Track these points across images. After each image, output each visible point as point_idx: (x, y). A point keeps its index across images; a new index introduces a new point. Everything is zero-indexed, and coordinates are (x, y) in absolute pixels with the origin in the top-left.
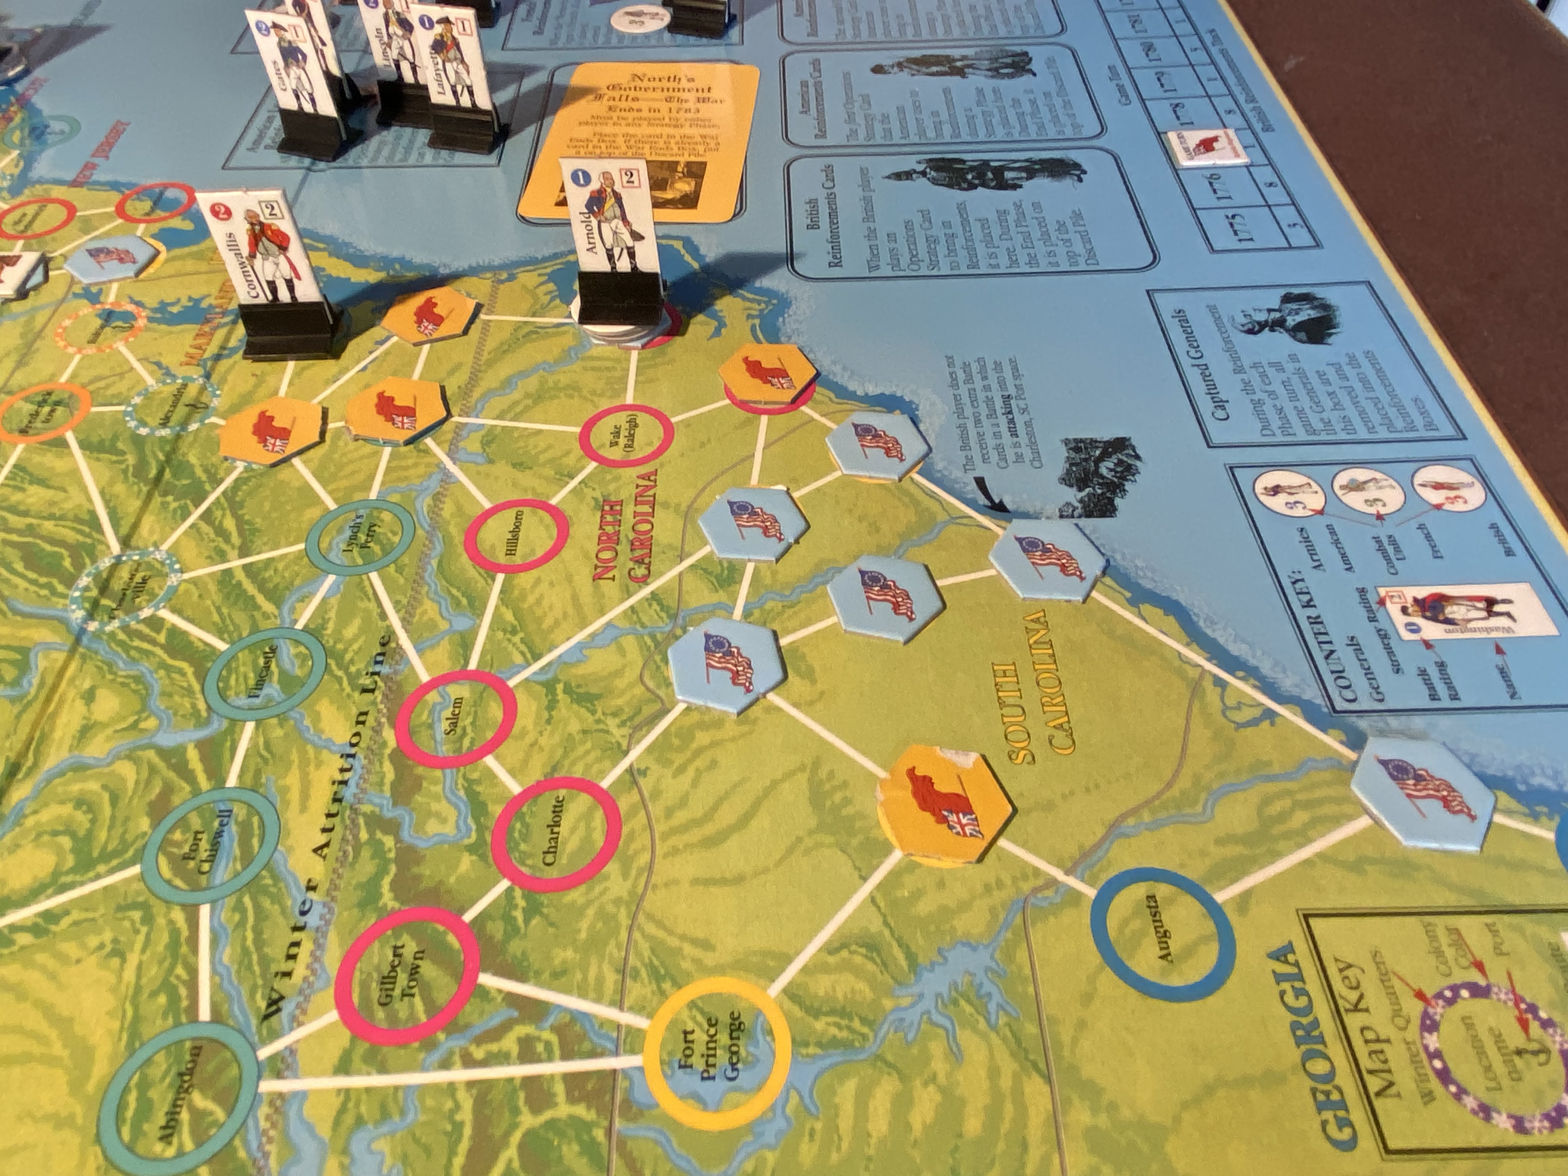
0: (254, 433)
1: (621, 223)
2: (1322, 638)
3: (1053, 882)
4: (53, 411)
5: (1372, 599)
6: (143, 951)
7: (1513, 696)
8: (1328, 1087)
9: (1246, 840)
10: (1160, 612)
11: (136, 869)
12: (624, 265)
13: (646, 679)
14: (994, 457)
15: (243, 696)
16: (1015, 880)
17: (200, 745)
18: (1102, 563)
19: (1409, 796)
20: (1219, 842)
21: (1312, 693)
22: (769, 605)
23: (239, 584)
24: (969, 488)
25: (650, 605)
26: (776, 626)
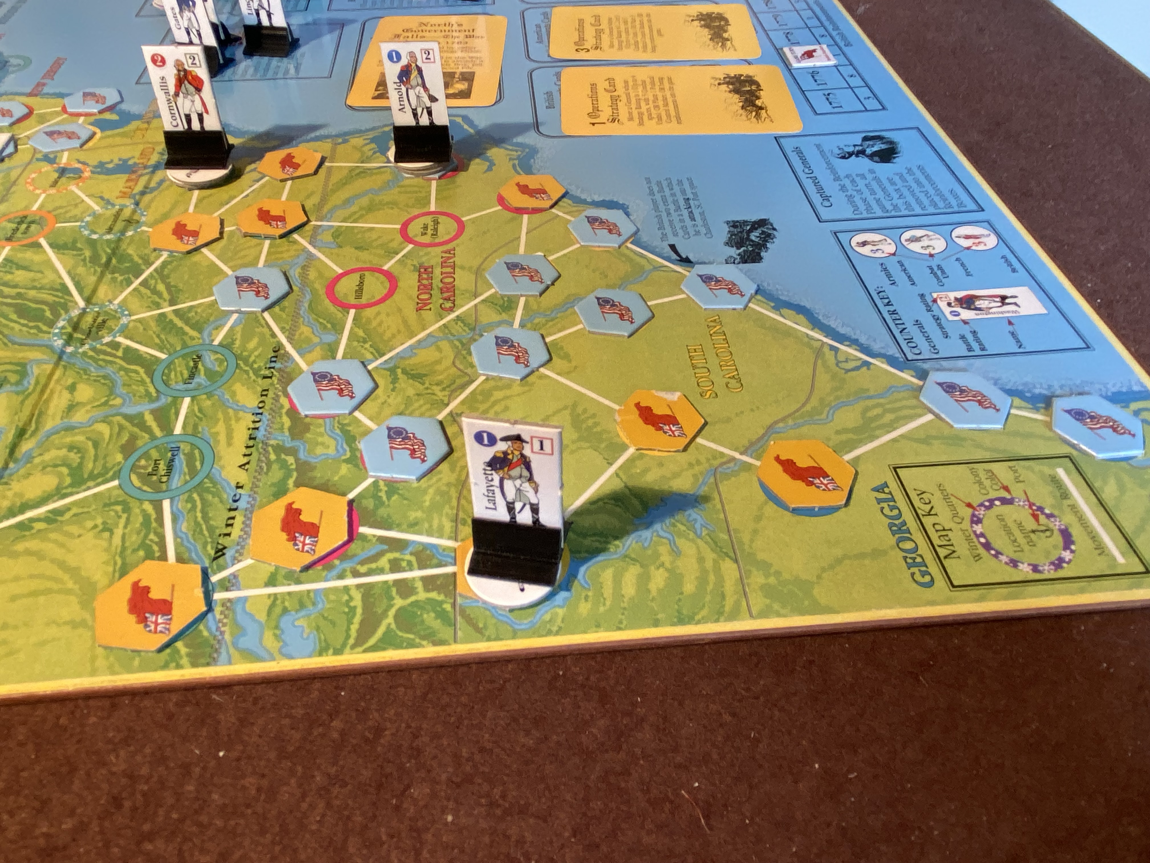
0: (173, 234)
1: (422, 89)
2: (898, 322)
3: (733, 459)
4: (28, 227)
5: (929, 300)
6: (125, 527)
7: (1020, 347)
8: (913, 555)
9: (855, 430)
10: (794, 313)
11: (116, 483)
12: (424, 121)
13: (457, 363)
14: (681, 233)
15: (181, 384)
16: (708, 460)
17: (153, 412)
18: (755, 287)
19: (957, 401)
20: (838, 432)
21: (893, 351)
22: (536, 321)
23: (171, 321)
24: (665, 251)
25: (457, 324)
26: (543, 332)
